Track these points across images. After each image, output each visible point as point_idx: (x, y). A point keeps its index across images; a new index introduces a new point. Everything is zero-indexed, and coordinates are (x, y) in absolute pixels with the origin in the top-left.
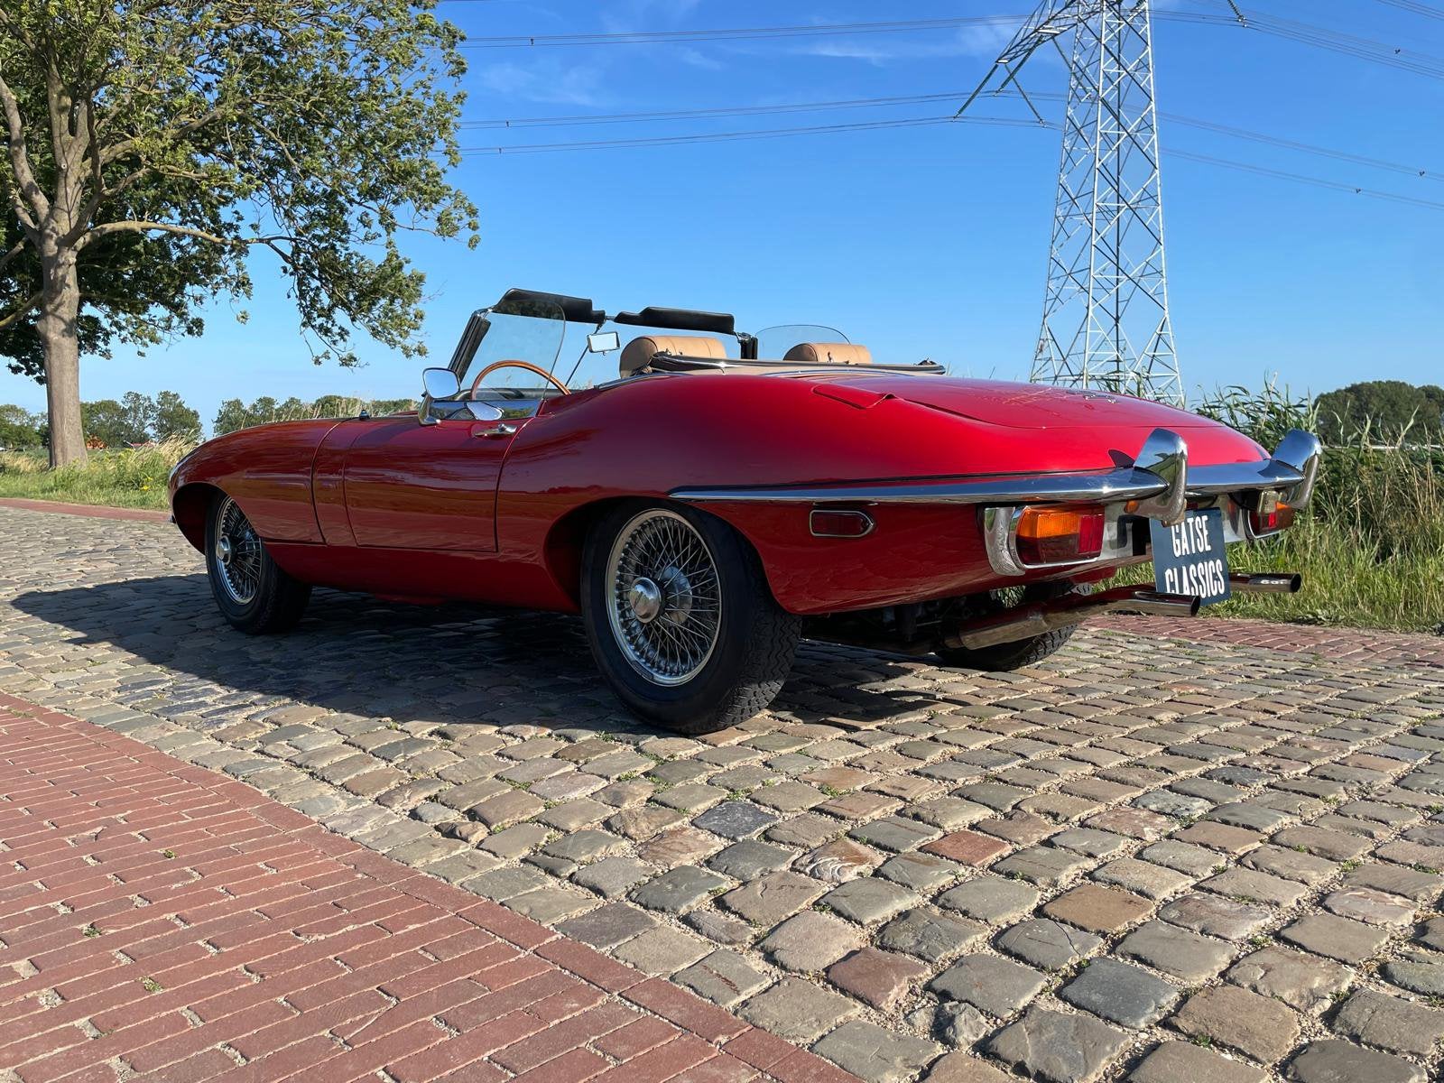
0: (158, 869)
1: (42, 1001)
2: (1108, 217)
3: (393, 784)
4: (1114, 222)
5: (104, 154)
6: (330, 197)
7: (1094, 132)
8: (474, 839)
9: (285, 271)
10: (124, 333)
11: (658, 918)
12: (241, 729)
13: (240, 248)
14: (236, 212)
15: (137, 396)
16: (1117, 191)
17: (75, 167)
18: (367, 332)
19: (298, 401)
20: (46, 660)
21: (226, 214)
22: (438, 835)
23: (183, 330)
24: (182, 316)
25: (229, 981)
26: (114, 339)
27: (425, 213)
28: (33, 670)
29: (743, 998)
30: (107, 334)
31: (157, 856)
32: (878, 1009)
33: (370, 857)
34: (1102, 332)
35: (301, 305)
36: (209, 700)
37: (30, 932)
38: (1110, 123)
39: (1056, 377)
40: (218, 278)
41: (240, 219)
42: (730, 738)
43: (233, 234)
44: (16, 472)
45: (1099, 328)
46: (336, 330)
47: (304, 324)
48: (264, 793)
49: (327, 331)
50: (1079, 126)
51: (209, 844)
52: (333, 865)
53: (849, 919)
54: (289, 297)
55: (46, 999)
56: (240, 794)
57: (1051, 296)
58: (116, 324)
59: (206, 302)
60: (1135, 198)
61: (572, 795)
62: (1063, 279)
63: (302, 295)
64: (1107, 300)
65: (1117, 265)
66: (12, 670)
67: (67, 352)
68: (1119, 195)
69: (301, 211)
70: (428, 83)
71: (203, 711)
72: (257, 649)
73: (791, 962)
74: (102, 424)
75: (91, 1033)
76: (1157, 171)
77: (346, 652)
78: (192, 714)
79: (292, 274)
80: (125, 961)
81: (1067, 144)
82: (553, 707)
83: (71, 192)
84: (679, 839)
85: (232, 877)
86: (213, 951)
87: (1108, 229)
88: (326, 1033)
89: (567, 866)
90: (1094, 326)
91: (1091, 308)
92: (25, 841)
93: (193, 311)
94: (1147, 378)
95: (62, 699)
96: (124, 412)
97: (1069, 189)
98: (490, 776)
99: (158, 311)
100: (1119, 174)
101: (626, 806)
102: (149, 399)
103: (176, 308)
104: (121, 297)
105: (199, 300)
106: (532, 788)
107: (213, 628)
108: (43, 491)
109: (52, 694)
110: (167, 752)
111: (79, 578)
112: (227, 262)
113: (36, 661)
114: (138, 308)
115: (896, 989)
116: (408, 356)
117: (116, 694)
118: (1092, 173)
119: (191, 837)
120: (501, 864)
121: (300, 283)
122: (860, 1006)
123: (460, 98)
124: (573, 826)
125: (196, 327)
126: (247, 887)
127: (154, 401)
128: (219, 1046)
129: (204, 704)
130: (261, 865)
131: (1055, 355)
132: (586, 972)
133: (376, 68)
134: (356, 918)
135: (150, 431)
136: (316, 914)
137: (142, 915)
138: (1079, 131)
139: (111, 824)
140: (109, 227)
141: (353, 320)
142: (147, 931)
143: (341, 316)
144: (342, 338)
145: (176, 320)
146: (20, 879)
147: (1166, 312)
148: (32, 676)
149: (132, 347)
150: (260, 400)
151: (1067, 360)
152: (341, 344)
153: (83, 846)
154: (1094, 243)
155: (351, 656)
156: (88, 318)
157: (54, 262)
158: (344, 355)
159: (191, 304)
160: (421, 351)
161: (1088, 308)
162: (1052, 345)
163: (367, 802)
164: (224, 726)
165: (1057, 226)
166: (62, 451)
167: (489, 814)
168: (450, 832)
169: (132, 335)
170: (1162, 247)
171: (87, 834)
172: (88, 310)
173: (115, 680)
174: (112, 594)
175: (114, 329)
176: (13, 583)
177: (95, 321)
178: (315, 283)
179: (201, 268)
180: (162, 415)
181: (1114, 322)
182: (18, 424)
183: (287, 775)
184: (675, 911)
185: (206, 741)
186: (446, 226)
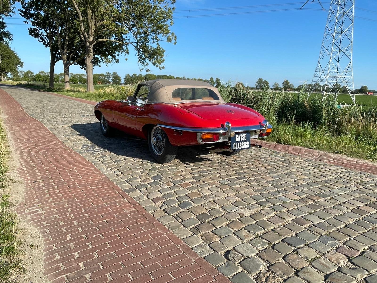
0: (77, 176)
1: (57, 191)
2: (338, 35)
3: (114, 167)
4: (340, 36)
5: (98, 25)
6: (145, 33)
7: (337, 12)
8: (120, 177)
9: (135, 50)
10: (103, 61)
11: (137, 190)
12: (97, 155)
13: (127, 44)
14: (126, 36)
15: (108, 73)
16: (342, 29)
17: (92, 27)
18: (152, 64)
19: (141, 75)
20: (73, 139)
21: (124, 36)
22: (116, 175)
23: (115, 62)
24: (115, 59)
25: (79, 192)
26: (102, 63)
27: (165, 37)
28: (71, 141)
29: (140, 201)
30: (100, 62)
31: (77, 174)
32: (156, 204)
33: (105, 178)
34: (333, 65)
35: (138, 57)
36: (94, 149)
37: (58, 183)
38: (341, 10)
39: (320, 76)
40: (122, 50)
41: (127, 37)
42: (167, 165)
43: (125, 41)
44: (81, 92)
45: (333, 64)
46: (146, 63)
47: (138, 62)
48: (96, 166)
49: (144, 63)
50: (333, 11)
51: (85, 173)
52: (100, 178)
53: (161, 193)
54: (136, 55)
55: (58, 191)
56: (92, 166)
57: (321, 55)
58: (102, 59)
59: (120, 56)
60: (346, 30)
61: (137, 172)
62: (325, 51)
63: (139, 55)
64: (336, 57)
65: (340, 48)
66: (67, 141)
67: (90, 67)
68: (342, 30)
69: (139, 36)
70: (167, 6)
71: (93, 151)
72: (106, 140)
73: (149, 198)
74: (101, 79)
75: (61, 196)
76: (353, 23)
77: (120, 142)
78: (91, 152)
79: (137, 50)
80: (68, 188)
81: (329, 16)
82: (144, 156)
83: (92, 32)
84: (147, 180)
85: (86, 178)
86: (79, 188)
87: (338, 38)
88: (88, 199)
89: (129, 182)
90: (332, 64)
91: (331, 59)
92: (61, 170)
93: (117, 58)
94: (345, 77)
95: (73, 147)
96: (106, 76)
97: (329, 28)
98: (128, 167)
99: (110, 57)
100: (342, 24)
101: (143, 174)
102: (111, 74)
103: (114, 57)
104: (103, 54)
105: (118, 55)
106: (132, 170)
107: (101, 135)
108: (85, 97)
109: (72, 146)
110: (85, 158)
111: (83, 122)
112: (124, 47)
113: (72, 139)
114: (106, 56)
115: (159, 202)
116: (160, 69)
117: (81, 147)
118: (335, 23)
119: (83, 172)
120: (122, 181)
121: (138, 52)
122: (154, 203)
123: (174, 9)
124: (134, 176)
125: (117, 61)
126: (88, 180)
127: (112, 74)
128: (75, 199)
129: (93, 150)
130: (90, 177)
131: (321, 71)
132: (123, 196)
133: (156, 3)
134: (98, 186)
135: (111, 80)
136: (94, 185)
137: (73, 182)
138: (333, 12)
139: (73, 169)
140: (100, 40)
141: (149, 61)
142: (72, 184)
143: (147, 60)
144: (147, 65)
145: (113, 59)
146: (59, 176)
147: (351, 60)
148: (70, 142)
149: (105, 64)
150: (134, 74)
151: (324, 72)
152: (146, 67)
153: (69, 172)
154: (334, 42)
155: (120, 143)
156: (96, 57)
157: (89, 47)
158: (147, 69)
159: (116, 56)
160: (163, 68)
161: (330, 59)
162: (320, 68)
163: (109, 169)
164: (95, 154)
165: (325, 37)
166: (89, 88)
167: (124, 173)
168: (117, 175)
169: (105, 61)
170: (352, 44)
171: (70, 170)
172: (96, 56)
173: (82, 144)
174: (87, 126)
175: (101, 60)
176: (72, 122)
177: (98, 58)
178: (141, 52)
179: (119, 48)
180: (113, 77)
181: (337, 62)
182: (84, 78)
183: (100, 164)
184: (140, 189)
185: (92, 157)
186: (169, 40)
